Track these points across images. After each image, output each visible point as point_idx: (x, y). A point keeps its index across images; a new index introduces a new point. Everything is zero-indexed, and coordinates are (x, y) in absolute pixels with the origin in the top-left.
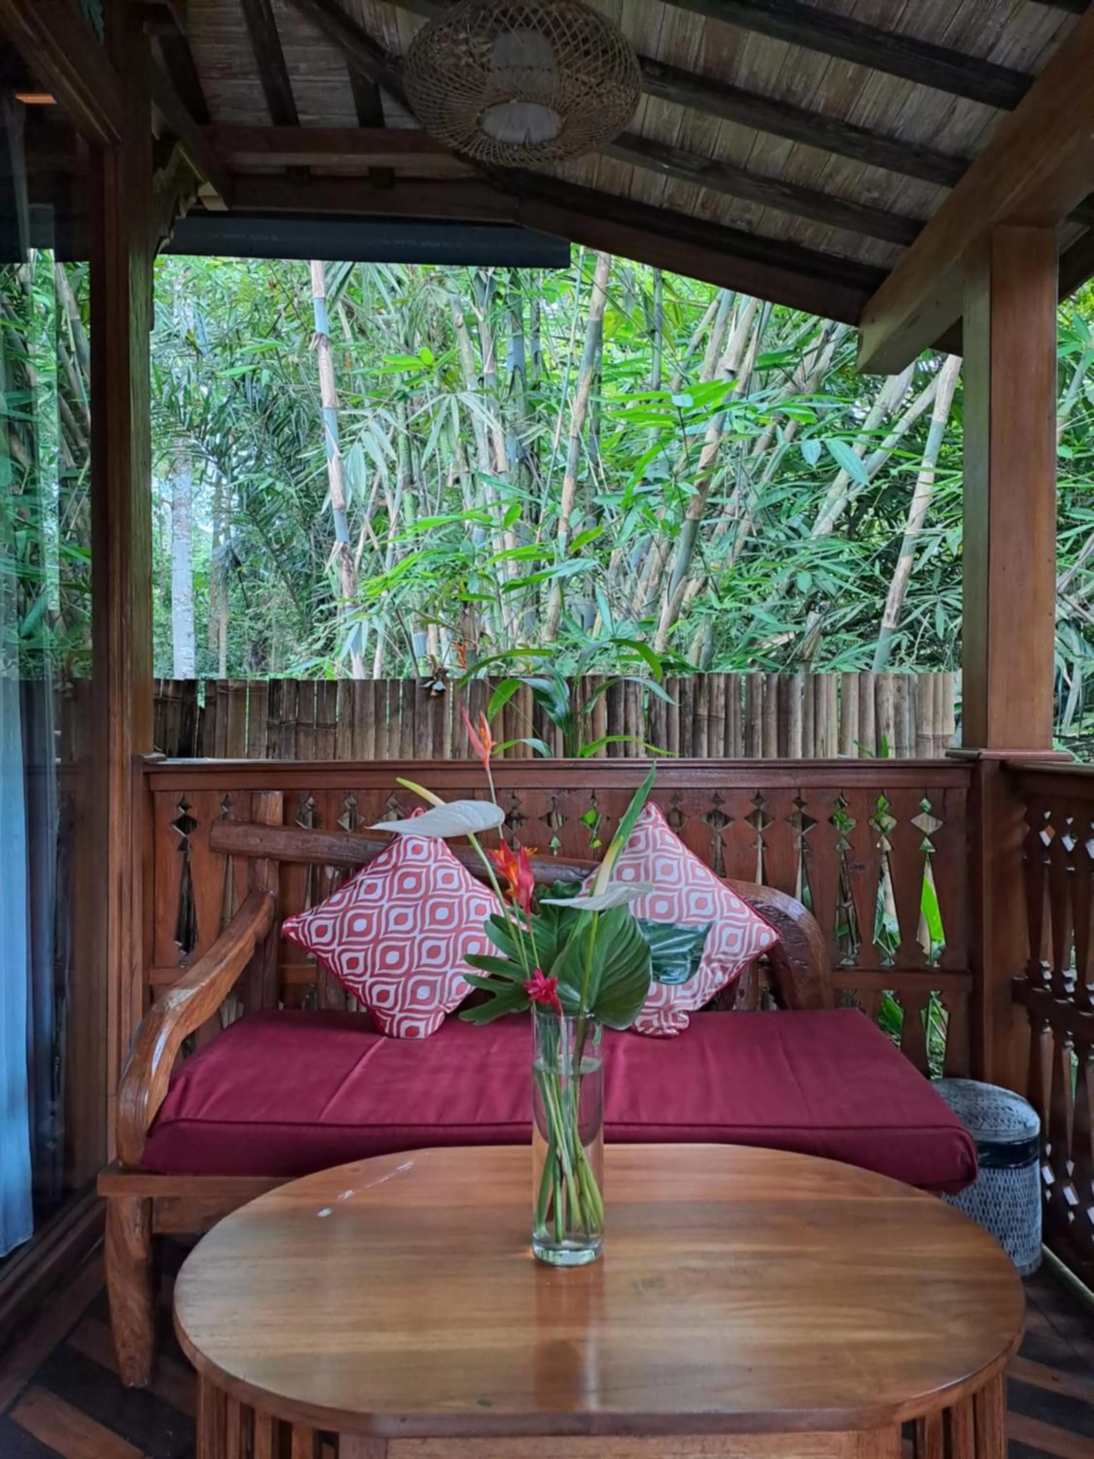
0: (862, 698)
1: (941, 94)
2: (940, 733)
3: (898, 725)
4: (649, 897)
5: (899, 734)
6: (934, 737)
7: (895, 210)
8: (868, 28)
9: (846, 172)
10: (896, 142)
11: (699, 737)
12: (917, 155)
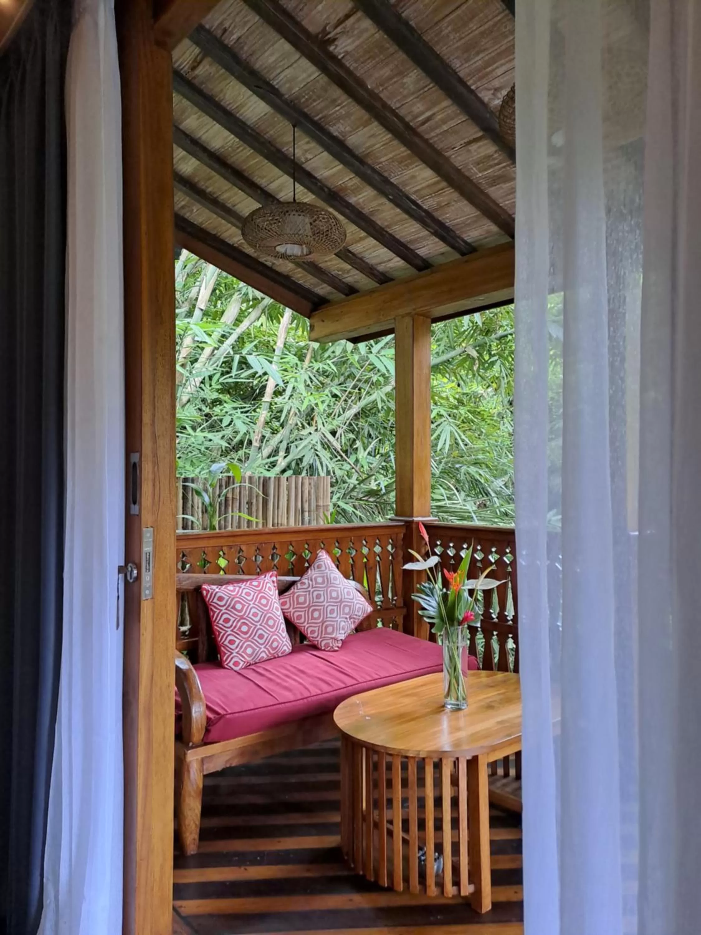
0: (296, 488)
1: (391, 253)
2: (325, 504)
3: (310, 500)
4: (329, 590)
5: (310, 505)
6: (323, 506)
7: (344, 280)
8: (381, 227)
9: (334, 262)
10: (364, 261)
11: (228, 509)
12: (370, 268)
